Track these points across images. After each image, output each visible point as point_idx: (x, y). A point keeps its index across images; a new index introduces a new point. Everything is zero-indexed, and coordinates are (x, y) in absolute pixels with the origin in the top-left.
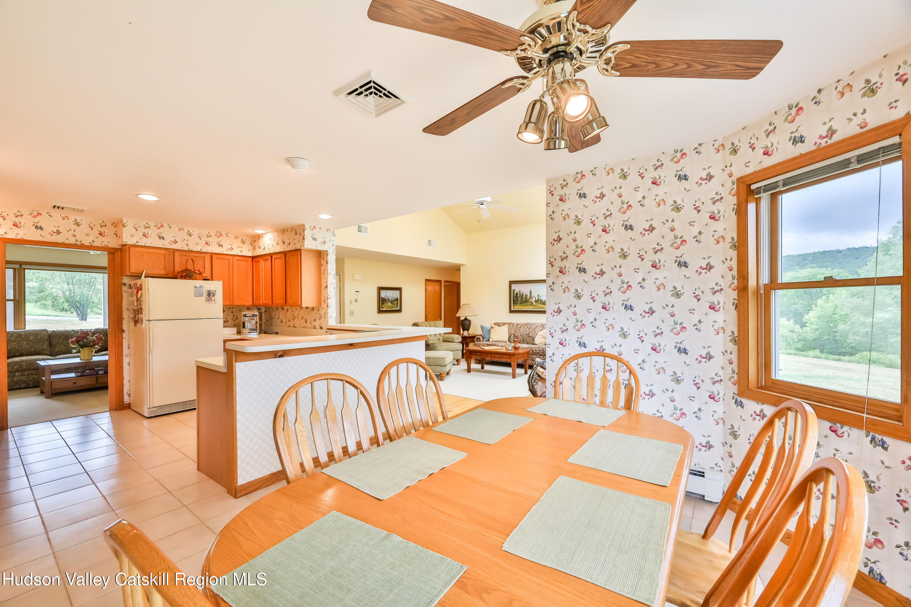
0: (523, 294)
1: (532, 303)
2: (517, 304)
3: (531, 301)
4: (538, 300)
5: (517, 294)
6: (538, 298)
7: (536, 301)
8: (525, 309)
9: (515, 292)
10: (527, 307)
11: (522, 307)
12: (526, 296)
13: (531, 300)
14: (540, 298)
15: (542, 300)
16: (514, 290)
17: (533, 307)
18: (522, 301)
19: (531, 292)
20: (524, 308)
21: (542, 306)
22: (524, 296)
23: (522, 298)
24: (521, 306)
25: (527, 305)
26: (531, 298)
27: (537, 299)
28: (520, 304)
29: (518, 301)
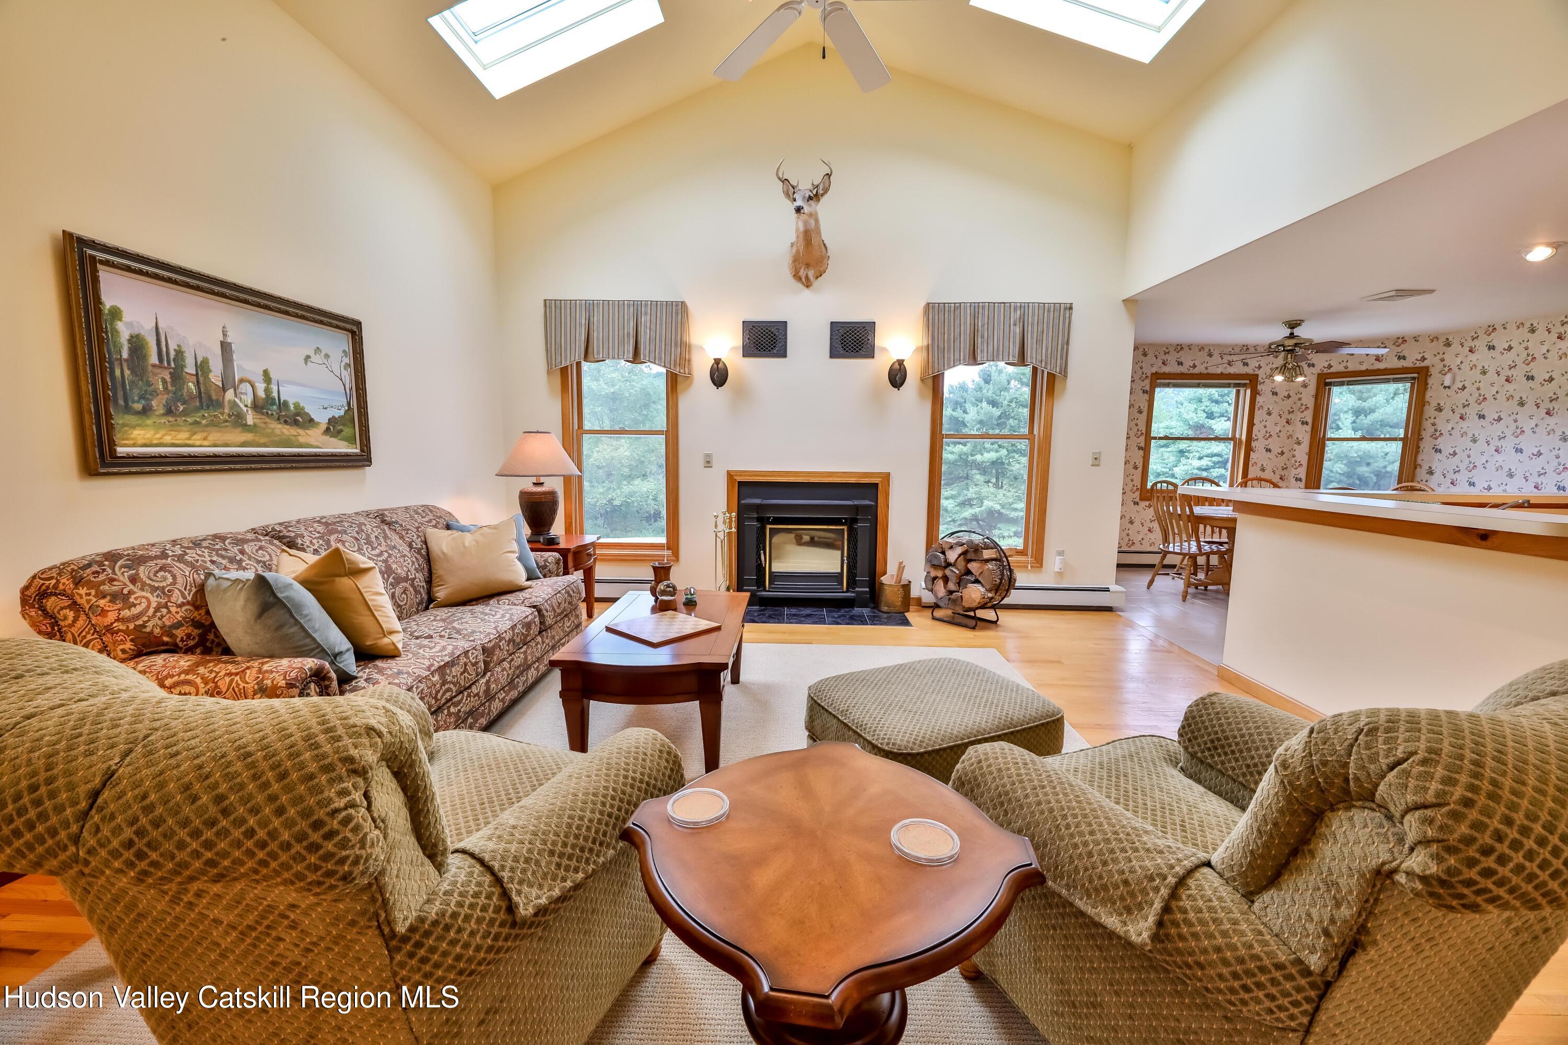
0: (179, 353)
1: (237, 419)
2: (146, 411)
3: (234, 405)
4: (269, 400)
5: (137, 345)
6: (267, 390)
7: (257, 406)
8: (202, 445)
9: (124, 332)
10: (215, 436)
11: (182, 436)
12: (203, 367)
13: (230, 394)
14: (274, 388)
15: (286, 404)
16: (116, 313)
17: (248, 437)
18: (177, 397)
19: (226, 348)
20: (197, 439)
21: (288, 431)
22: (190, 369)
23: (177, 376)
24: (173, 427)
25: (214, 424)
26: (228, 382)
27: (261, 394)
28: (169, 412)
29: (155, 393)
